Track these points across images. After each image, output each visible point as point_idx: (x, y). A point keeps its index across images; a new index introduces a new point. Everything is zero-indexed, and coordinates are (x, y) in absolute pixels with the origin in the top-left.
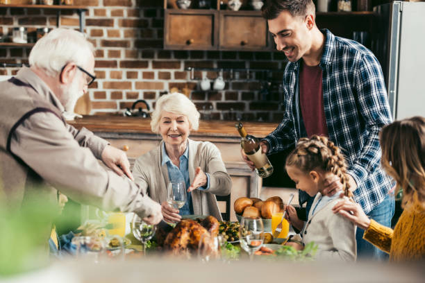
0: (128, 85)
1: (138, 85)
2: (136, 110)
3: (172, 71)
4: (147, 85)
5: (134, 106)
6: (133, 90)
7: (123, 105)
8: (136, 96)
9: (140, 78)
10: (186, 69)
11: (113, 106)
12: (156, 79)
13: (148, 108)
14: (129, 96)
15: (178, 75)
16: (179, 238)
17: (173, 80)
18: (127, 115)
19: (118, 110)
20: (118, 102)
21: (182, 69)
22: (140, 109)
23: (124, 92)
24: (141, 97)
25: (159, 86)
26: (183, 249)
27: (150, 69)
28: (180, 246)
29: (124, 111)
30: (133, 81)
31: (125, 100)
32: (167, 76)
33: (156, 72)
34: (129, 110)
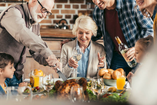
0: (57, 12)
1: (62, 12)
2: (61, 24)
3: (80, 5)
4: (67, 11)
5: (60, 22)
6: (60, 14)
7: (55, 22)
8: (61, 17)
9: (63, 8)
10: (86, 3)
11: (50, 22)
12: (71, 8)
13: (67, 23)
14: (58, 17)
15: (82, 7)
16: (65, 88)
17: (80, 9)
18: (57, 27)
19: (52, 24)
20: (52, 20)
21: (84, 4)
22: (63, 24)
23: (55, 15)
24: (64, 18)
25: (73, 12)
26: (66, 94)
27: (68, 3)
28: (65, 92)
29: (55, 24)
30: (60, 10)
31: (56, 19)
32: (77, 7)
33: (72, 5)
34: (57, 24)
